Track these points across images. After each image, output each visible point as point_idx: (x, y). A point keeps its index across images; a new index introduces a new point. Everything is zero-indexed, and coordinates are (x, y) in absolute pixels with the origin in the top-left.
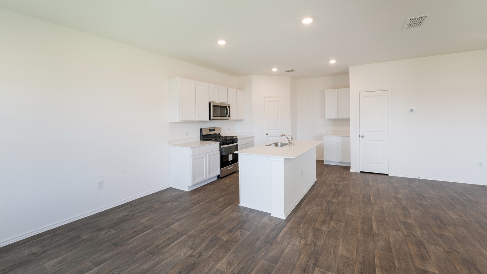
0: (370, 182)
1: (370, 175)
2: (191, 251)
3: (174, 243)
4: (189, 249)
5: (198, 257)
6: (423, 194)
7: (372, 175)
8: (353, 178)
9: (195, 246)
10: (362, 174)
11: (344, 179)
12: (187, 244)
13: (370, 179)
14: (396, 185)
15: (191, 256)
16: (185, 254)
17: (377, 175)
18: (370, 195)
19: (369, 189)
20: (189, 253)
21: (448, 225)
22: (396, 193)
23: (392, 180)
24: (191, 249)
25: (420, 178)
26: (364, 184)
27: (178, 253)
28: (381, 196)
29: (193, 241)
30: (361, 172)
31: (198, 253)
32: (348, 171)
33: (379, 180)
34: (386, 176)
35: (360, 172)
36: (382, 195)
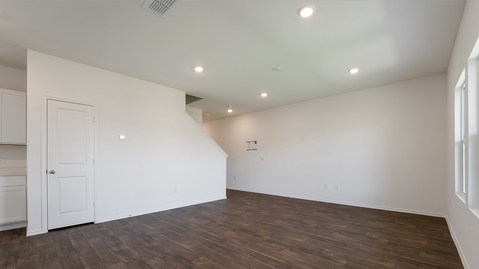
0: (72, 243)
1: (67, 230)
6: (146, 234)
7: (71, 230)
8: (38, 245)
10: (52, 233)
11: (16, 256)
13: (70, 238)
14: (111, 233)
17: (79, 228)
18: (83, 266)
19: (76, 255)
21: (192, 261)
22: (118, 245)
23: (103, 229)
25: (131, 216)
26: (63, 249)
28: (100, 259)
30: (50, 231)
32: (22, 237)
33: (84, 235)
34: (91, 225)
35: (47, 231)
36: (101, 257)
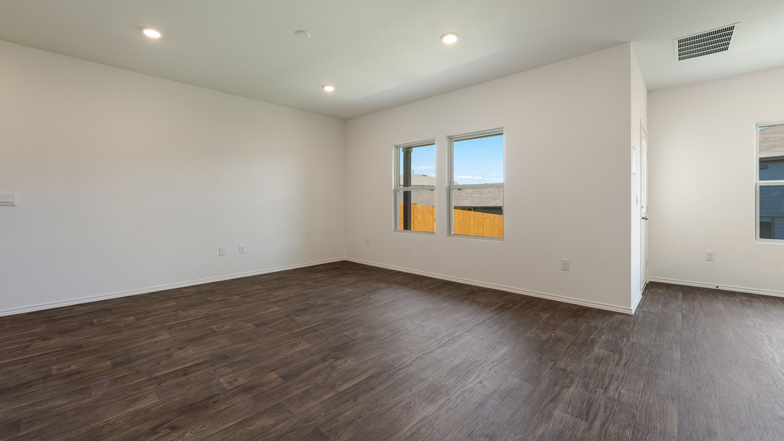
2: (335, 364)
3: (361, 379)
4: (339, 367)
5: (327, 356)
9: (328, 369)
12: (340, 374)
15: (337, 359)
16: (346, 362)
20: (339, 362)
24: (334, 367)
27: (354, 363)
29: (328, 378)
31: (326, 361)
